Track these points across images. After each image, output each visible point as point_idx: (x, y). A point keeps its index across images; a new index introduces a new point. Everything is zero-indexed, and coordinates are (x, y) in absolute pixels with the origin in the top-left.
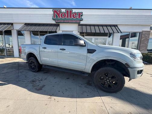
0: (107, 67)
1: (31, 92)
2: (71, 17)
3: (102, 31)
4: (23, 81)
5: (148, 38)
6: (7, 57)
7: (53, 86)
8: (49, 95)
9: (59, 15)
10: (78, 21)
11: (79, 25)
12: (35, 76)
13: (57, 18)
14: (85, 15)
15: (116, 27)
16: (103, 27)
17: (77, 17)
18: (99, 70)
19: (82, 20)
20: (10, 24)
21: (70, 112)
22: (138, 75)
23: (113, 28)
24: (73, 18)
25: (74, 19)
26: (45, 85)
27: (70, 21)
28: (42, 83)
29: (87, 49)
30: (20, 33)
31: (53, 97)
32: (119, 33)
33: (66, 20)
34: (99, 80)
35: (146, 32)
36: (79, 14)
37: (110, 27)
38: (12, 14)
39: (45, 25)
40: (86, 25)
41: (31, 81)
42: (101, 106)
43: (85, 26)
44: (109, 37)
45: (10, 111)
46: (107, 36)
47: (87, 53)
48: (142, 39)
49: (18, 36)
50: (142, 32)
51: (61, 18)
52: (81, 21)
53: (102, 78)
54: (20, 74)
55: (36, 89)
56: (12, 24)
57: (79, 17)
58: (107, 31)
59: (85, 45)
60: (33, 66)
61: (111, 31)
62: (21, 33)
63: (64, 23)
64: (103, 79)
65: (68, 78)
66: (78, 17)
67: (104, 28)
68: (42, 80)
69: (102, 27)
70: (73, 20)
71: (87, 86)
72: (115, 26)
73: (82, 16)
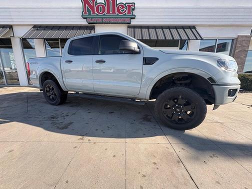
0: (176, 87)
1: (49, 132)
2: (114, 12)
3: (169, 37)
4: (36, 117)
5: (247, 49)
6: (7, 86)
7: (87, 123)
8: (80, 135)
9: (92, 8)
10: (127, 20)
11: (128, 27)
12: (55, 111)
13: (90, 14)
14: (140, 8)
15: (194, 30)
16: (171, 30)
17: (125, 11)
18: (163, 94)
19: (134, 18)
20: (6, 28)
21: (114, 156)
22: (229, 97)
23: (188, 31)
24: (118, 15)
25: (121, 15)
26: (73, 123)
27: (112, 20)
28: (67, 120)
29: (143, 58)
30: (26, 44)
31: (87, 137)
32: (197, 39)
33: (105, 18)
34: (164, 110)
35: (244, 38)
36: (129, 6)
37: (182, 30)
38: (9, 8)
39: (69, 28)
40: (141, 27)
41: (48, 118)
42: (167, 148)
43: (140, 29)
44: (180, 49)
45: (14, 157)
46: (178, 46)
47: (143, 64)
48: (237, 51)
49: (24, 49)
50: (237, 38)
51: (97, 15)
52: (132, 20)
53: (168, 106)
54: (30, 108)
55: (58, 128)
56: (11, 27)
57: (129, 12)
58: (176, 37)
59: (140, 50)
60: (52, 94)
61: (184, 37)
62: (29, 43)
63: (102, 23)
64: (169, 108)
65: (111, 113)
66: (127, 12)
67: (172, 32)
68: (68, 116)
69: (168, 30)
70: (117, 17)
71: (143, 122)
72: (192, 28)
73: (133, 10)
